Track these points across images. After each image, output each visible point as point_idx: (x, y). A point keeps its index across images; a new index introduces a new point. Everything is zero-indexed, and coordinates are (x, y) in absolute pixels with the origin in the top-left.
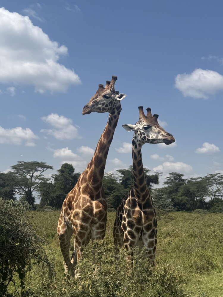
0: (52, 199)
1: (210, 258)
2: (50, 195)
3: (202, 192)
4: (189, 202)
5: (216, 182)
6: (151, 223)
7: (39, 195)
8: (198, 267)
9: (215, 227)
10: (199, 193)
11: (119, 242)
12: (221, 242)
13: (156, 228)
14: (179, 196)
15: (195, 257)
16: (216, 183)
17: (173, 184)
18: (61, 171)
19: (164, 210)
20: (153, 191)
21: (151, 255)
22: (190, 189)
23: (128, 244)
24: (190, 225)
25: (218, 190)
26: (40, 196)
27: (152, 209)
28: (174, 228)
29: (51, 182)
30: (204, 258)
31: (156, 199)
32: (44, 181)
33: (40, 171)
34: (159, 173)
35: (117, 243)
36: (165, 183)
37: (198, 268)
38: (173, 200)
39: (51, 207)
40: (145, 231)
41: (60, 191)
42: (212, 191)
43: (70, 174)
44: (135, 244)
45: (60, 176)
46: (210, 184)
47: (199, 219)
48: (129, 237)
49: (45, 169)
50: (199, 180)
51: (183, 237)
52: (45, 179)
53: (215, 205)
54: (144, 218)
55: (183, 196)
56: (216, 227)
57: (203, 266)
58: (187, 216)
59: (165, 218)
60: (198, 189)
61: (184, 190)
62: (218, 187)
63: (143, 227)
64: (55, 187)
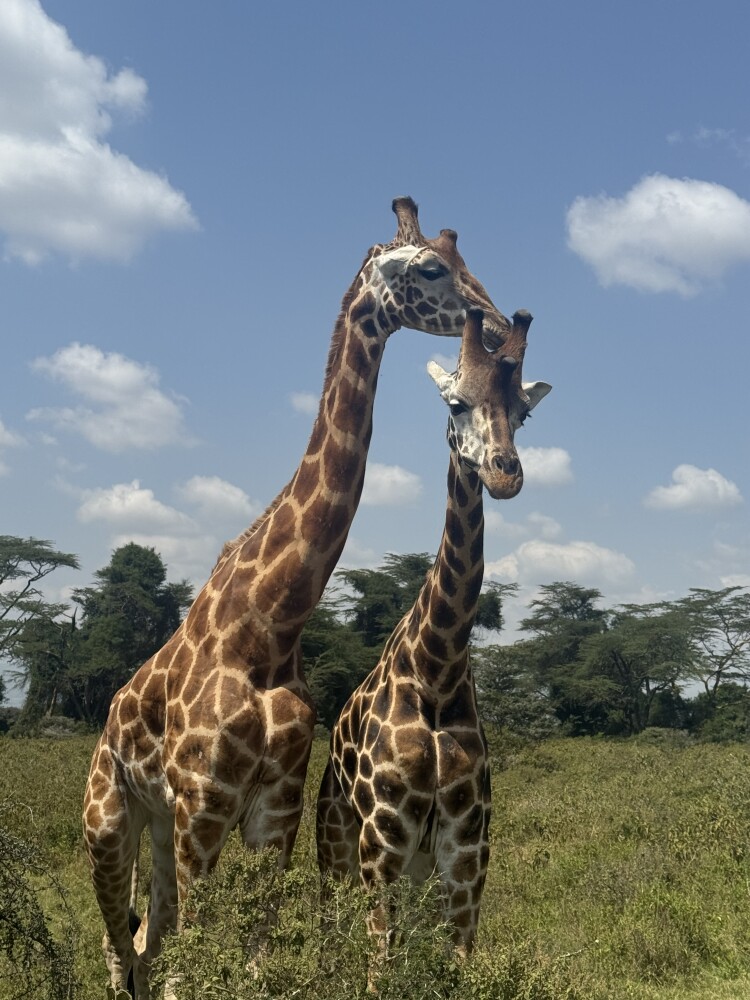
0: (75, 688)
1: (694, 921)
2: (66, 671)
3: (671, 663)
4: (620, 701)
5: (724, 620)
6: (469, 782)
7: (22, 670)
8: (648, 956)
9: (718, 799)
10: (657, 663)
11: (339, 861)
12: (739, 859)
13: (485, 802)
14: (580, 678)
15: (638, 918)
16: (727, 626)
17: (556, 628)
18: (113, 575)
19: (520, 733)
20: (477, 656)
21: (463, 908)
22: (623, 649)
23: (374, 865)
24: (623, 792)
25: (733, 652)
26: (26, 675)
27: (475, 726)
28: (559, 804)
29: (70, 621)
30: (670, 922)
31: (489, 686)
32: (43, 614)
33: (24, 573)
34: (505, 584)
35: (329, 863)
36: (527, 625)
37: (649, 960)
38: (556, 691)
39: (71, 721)
40: (444, 813)
41: (109, 655)
42: (708, 658)
43: (146, 587)
44: (405, 866)
45: (107, 596)
46: (704, 631)
47: (657, 767)
48: (380, 836)
49: (47, 566)
50: (658, 612)
51: (594, 837)
52: (46, 609)
53: (722, 711)
54: (442, 762)
55: (597, 677)
56: (723, 797)
57: (667, 951)
58: (612, 756)
59: (525, 763)
60: (654, 650)
61: (599, 653)
62: (733, 642)
63: (438, 796)
64: (86, 638)
